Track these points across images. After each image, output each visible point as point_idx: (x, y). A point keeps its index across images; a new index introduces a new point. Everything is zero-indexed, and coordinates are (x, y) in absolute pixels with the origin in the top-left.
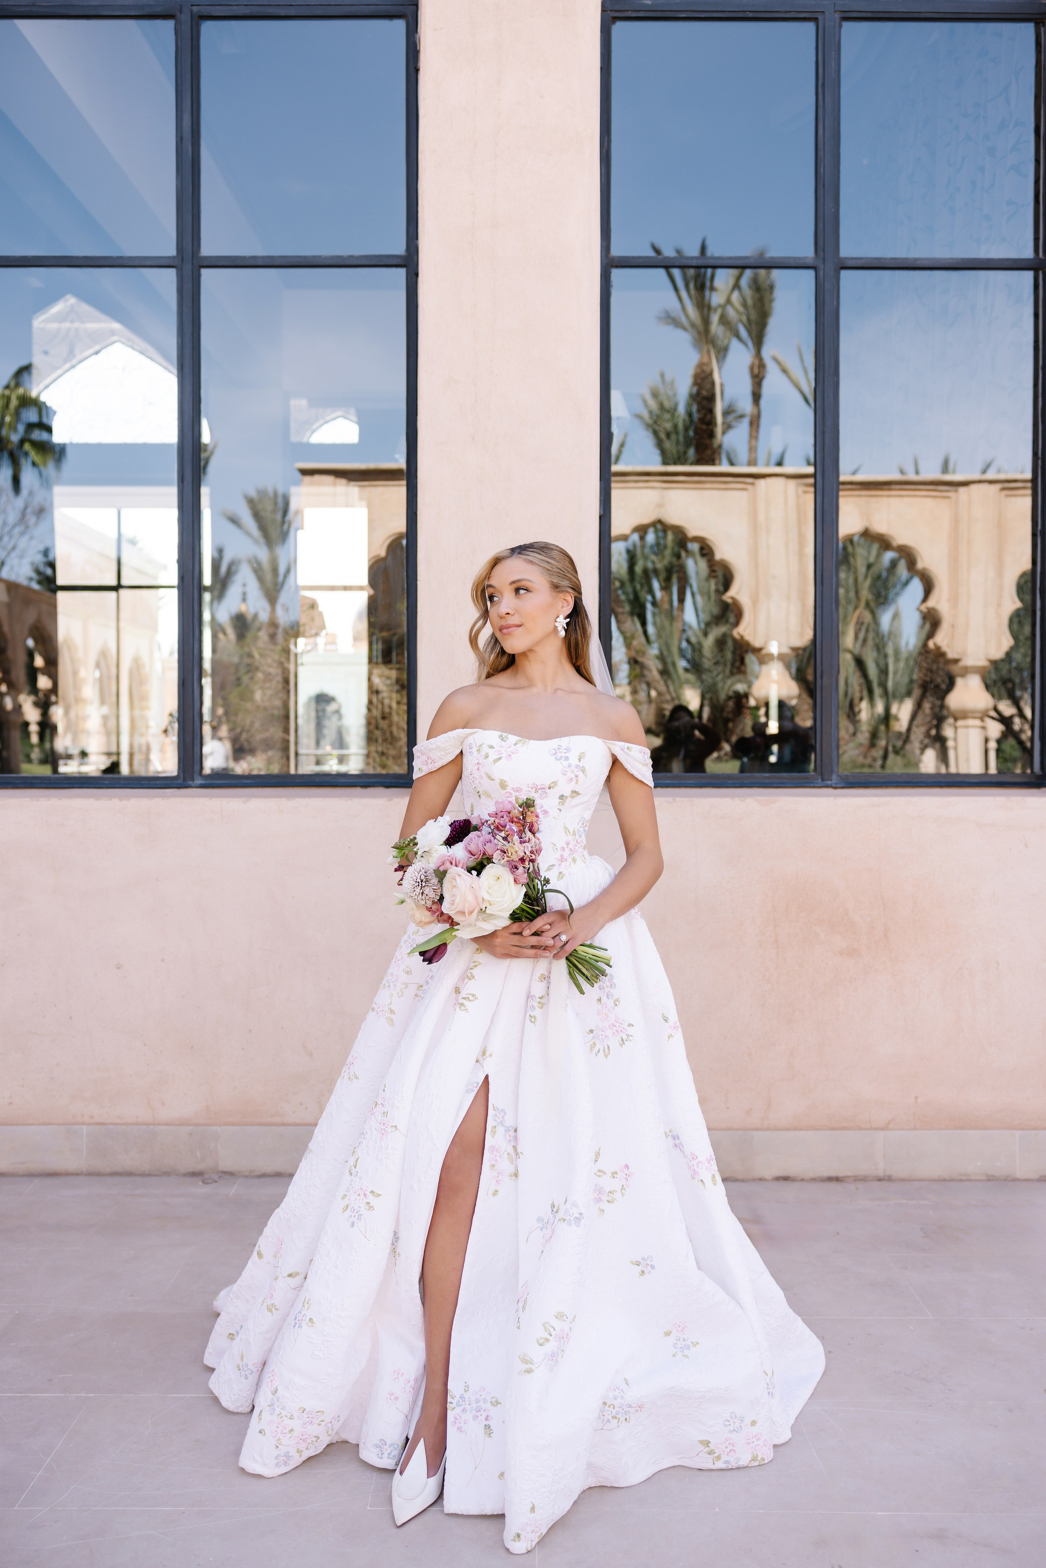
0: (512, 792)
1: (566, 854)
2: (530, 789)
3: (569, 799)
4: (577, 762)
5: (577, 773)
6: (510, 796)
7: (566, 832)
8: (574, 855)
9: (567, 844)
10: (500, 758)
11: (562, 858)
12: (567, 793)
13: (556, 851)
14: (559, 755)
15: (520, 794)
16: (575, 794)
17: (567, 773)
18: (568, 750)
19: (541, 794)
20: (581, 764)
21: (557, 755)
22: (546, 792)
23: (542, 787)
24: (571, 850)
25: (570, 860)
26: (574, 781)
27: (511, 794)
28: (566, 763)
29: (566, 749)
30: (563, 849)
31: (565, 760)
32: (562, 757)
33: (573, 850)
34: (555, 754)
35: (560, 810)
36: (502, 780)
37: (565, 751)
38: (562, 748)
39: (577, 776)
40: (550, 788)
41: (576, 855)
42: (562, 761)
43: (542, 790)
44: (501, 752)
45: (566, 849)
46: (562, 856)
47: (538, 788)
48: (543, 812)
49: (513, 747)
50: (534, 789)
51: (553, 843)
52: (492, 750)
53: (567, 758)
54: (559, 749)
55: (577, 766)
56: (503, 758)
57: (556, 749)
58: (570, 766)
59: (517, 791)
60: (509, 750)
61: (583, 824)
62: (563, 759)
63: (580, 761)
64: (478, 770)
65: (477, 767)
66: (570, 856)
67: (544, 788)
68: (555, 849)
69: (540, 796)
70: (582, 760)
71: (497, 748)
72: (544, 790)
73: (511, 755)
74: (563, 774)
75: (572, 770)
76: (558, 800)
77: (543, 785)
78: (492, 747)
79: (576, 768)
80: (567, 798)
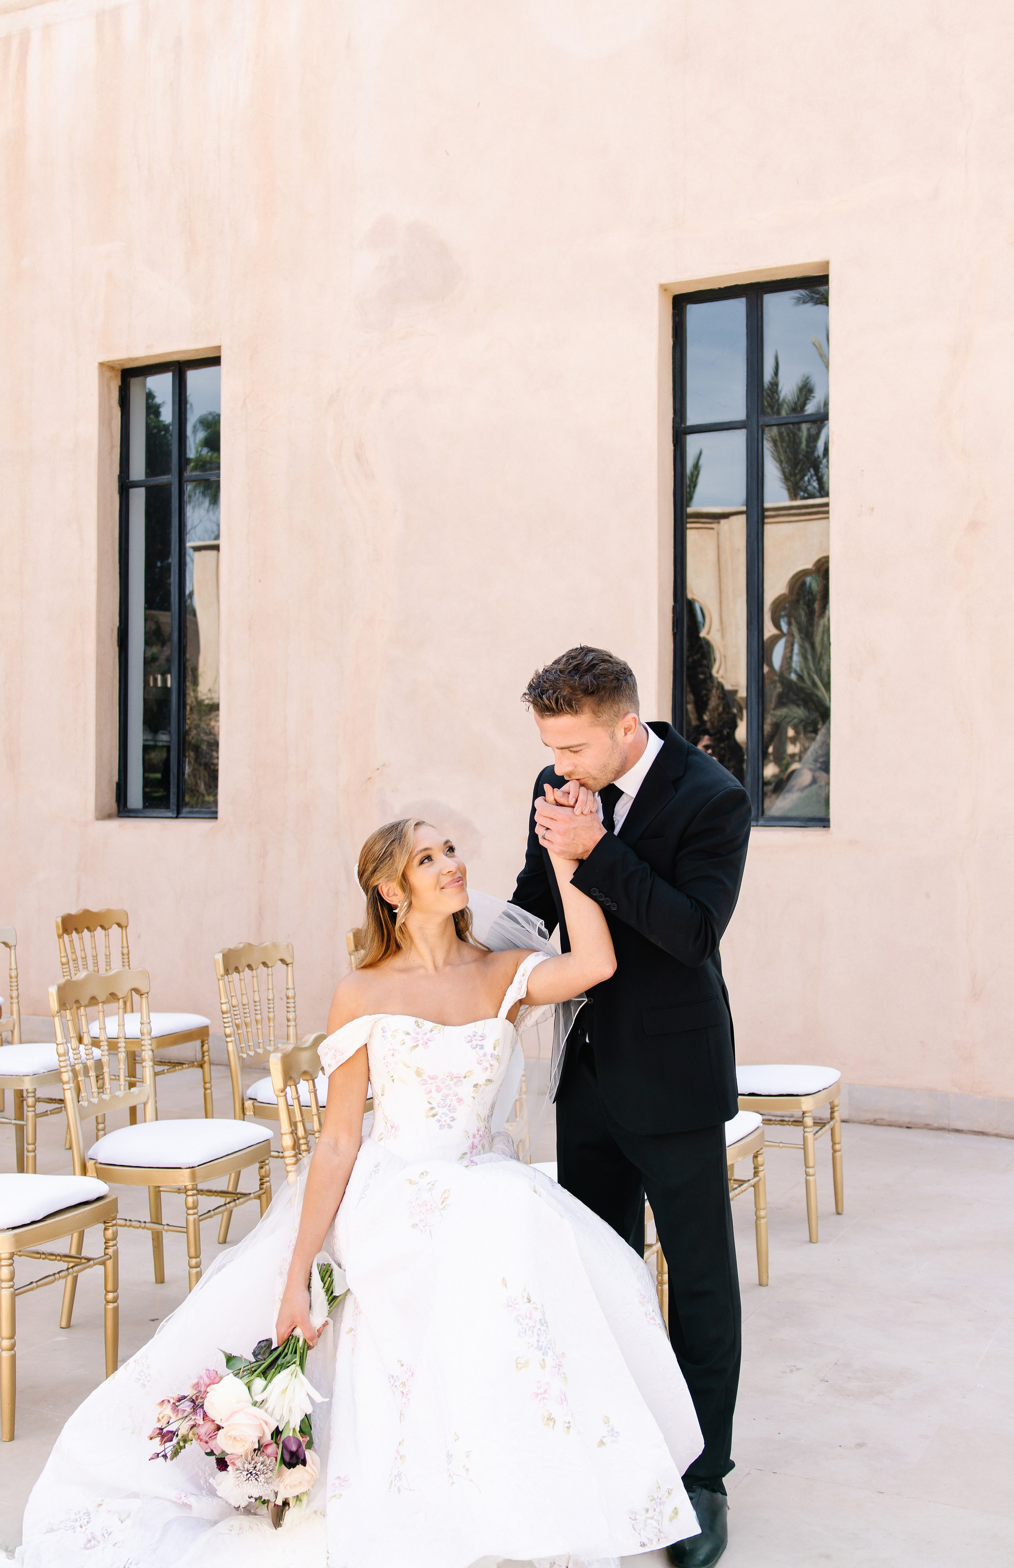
0: (428, 1079)
1: (477, 1140)
2: (446, 1077)
3: (483, 1087)
4: (492, 1052)
5: (492, 1063)
6: (425, 1083)
7: (478, 1119)
9: (478, 1131)
10: (417, 1045)
11: (473, 1146)
12: (482, 1081)
13: (467, 1139)
14: (474, 1043)
15: (436, 1081)
16: (489, 1082)
17: (482, 1062)
18: (483, 1037)
19: (456, 1082)
20: (496, 1053)
22: (461, 1081)
23: (458, 1076)
24: (481, 1136)
25: (480, 1147)
26: (489, 1070)
27: (427, 1081)
28: (481, 1052)
29: (481, 1036)
30: (474, 1136)
31: (480, 1049)
32: (477, 1045)
34: (471, 1042)
35: (474, 1098)
36: (418, 1068)
37: (481, 1038)
38: (477, 1036)
39: (491, 1065)
40: (465, 1077)
41: (485, 1142)
42: (477, 1049)
43: (457, 1079)
44: (417, 1039)
45: (477, 1135)
46: (473, 1143)
47: (454, 1076)
48: (457, 1100)
50: (450, 1078)
51: (466, 1131)
52: (410, 1037)
53: (482, 1047)
54: (475, 1036)
55: (492, 1055)
56: (420, 1045)
57: (471, 1036)
58: (485, 1055)
59: (433, 1078)
60: (426, 1037)
62: (478, 1047)
63: (495, 1050)
64: (393, 1055)
65: (391, 1053)
68: (467, 1137)
69: (455, 1084)
70: (497, 1048)
71: (413, 1035)
72: (460, 1079)
73: (426, 1043)
74: (478, 1063)
75: (487, 1059)
76: (472, 1089)
77: (459, 1074)
78: (408, 1034)
79: (491, 1057)
80: (481, 1085)
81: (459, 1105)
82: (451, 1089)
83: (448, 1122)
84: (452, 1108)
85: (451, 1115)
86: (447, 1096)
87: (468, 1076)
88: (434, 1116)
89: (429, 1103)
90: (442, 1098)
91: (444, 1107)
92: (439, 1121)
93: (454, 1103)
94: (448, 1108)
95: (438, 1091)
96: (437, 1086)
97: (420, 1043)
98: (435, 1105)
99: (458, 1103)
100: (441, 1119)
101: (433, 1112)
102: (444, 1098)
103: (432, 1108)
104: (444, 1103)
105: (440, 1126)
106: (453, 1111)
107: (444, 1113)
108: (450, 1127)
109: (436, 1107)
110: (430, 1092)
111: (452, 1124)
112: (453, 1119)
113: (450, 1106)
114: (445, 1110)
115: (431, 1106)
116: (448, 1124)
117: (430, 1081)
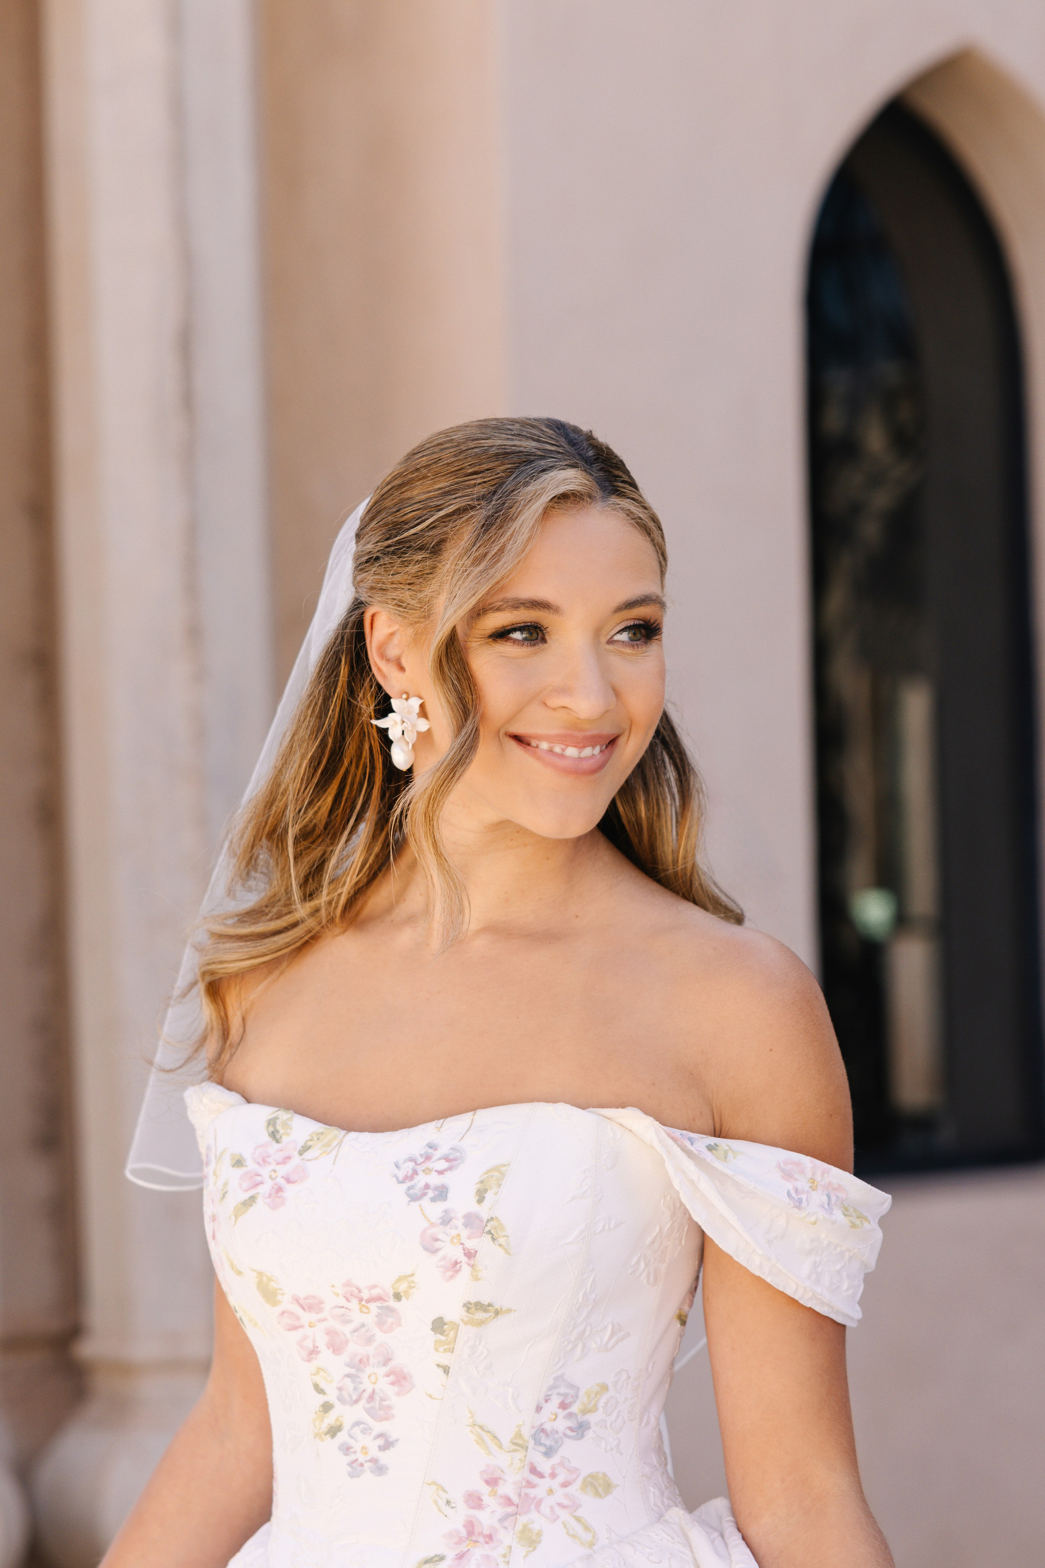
0: (299, 1310)
1: (487, 1518)
2: (342, 1302)
3: (466, 1333)
4: (474, 1207)
5: (470, 1244)
6: (297, 1323)
7: (481, 1441)
8: (522, 1520)
9: (488, 1482)
10: (252, 1200)
11: (470, 1533)
12: (454, 1313)
13: (447, 1510)
14: (421, 1180)
15: (321, 1316)
16: (480, 1315)
17: (438, 1245)
18: (452, 1160)
19: (379, 1316)
20: (484, 1211)
21: (417, 1178)
22: (389, 1312)
23: (375, 1292)
24: (509, 1501)
26: (466, 1270)
27: (301, 1318)
28: (435, 1210)
29: (447, 1158)
30: (475, 1501)
31: (433, 1200)
32: (427, 1186)
33: (515, 1499)
34: (411, 1177)
35: (446, 1370)
36: (260, 1275)
37: (443, 1165)
38: (438, 1154)
39: (470, 1255)
40: (396, 1298)
41: (536, 1520)
42: (425, 1202)
43: (379, 1304)
44: (259, 1179)
45: (487, 1500)
46: (471, 1527)
47: (369, 1296)
49: (296, 1160)
50: (355, 1302)
51: (434, 1483)
52: (240, 1171)
53: (442, 1193)
54: (428, 1158)
55: (470, 1220)
56: (260, 1199)
57: (420, 1160)
58: (446, 1220)
59: (312, 1307)
60: (282, 1170)
61: (563, 1406)
62: (431, 1194)
63: (481, 1200)
66: (506, 1524)
67: (379, 1298)
68: (442, 1504)
69: (380, 1323)
70: (489, 1196)
71: (251, 1165)
72: (385, 1304)
73: (280, 1189)
74: (426, 1249)
75: (454, 1232)
76: (432, 1338)
77: (374, 1287)
78: (239, 1163)
79: (466, 1225)
80: (456, 1327)
81: (398, 1394)
82: (370, 1340)
83: (374, 1452)
84: (377, 1405)
85: (378, 1427)
86: (360, 1363)
87: (406, 1292)
88: (334, 1431)
89: (319, 1390)
90: (348, 1370)
91: (356, 1401)
92: (346, 1449)
93: (384, 1386)
94: (368, 1406)
95: (336, 1348)
96: (330, 1332)
97: (265, 1189)
98: (331, 1396)
99: (396, 1389)
100: (351, 1442)
101: (330, 1419)
102: (353, 1371)
103: (327, 1407)
104: (355, 1389)
105: (351, 1464)
106: (382, 1413)
107: (357, 1424)
108: (380, 1469)
109: (337, 1404)
110: (313, 1352)
111: (384, 1457)
112: (387, 1445)
113: (371, 1398)
114: (358, 1412)
115: (321, 1399)
116: (370, 1461)
117: (306, 1317)
